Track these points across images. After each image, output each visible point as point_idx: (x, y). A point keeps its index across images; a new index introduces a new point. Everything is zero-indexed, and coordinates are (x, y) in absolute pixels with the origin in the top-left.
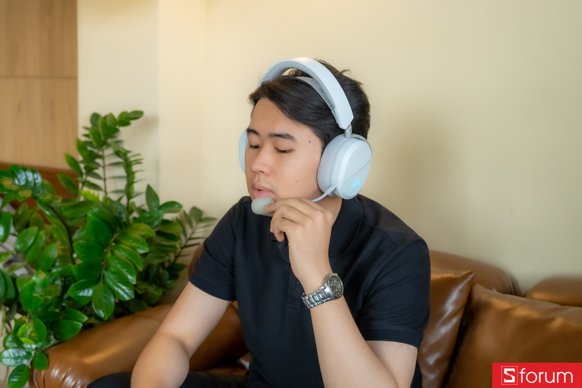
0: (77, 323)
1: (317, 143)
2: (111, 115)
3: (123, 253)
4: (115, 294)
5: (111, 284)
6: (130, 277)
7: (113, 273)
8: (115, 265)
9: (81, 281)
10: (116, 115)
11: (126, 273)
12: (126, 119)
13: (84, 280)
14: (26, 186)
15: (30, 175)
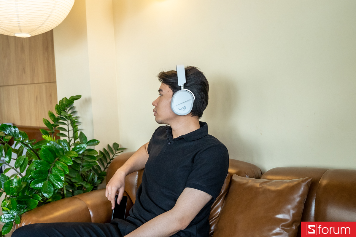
0: (36, 201)
3: (60, 166)
4: (54, 186)
5: (52, 180)
6: (61, 177)
7: (54, 175)
8: (55, 171)
9: (37, 179)
11: (60, 175)
14: (11, 134)
15: (13, 129)
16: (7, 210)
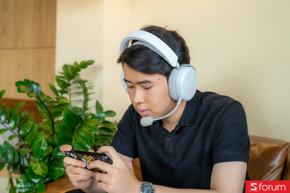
0: (62, 169)
1: (163, 79)
2: (76, 63)
3: (83, 133)
6: (87, 146)
8: (79, 139)
10: (79, 63)
12: (84, 65)
14: (33, 91)
15: (35, 87)
16: (39, 174)
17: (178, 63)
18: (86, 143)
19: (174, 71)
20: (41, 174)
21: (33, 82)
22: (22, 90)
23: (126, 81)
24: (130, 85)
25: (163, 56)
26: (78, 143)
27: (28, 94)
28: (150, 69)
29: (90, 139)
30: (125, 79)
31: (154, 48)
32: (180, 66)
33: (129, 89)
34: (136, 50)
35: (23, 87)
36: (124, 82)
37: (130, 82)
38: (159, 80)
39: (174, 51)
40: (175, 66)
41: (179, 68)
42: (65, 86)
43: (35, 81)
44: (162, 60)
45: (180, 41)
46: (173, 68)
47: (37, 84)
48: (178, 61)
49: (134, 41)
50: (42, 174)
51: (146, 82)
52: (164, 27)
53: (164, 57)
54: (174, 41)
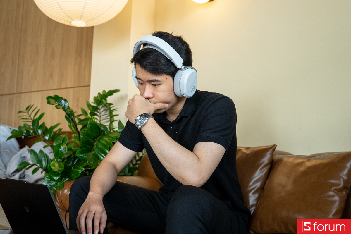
0: (79, 171)
1: (170, 78)
2: (104, 91)
4: (98, 158)
5: (97, 153)
8: (100, 145)
9: (82, 149)
10: (107, 91)
12: (111, 93)
13: (84, 149)
14: (61, 105)
15: (63, 102)
16: (56, 170)
17: (183, 66)
18: (105, 148)
19: (179, 72)
20: (57, 171)
21: (62, 98)
22: (52, 103)
23: (137, 78)
24: (141, 81)
25: (170, 59)
26: (98, 148)
27: (56, 106)
28: (160, 68)
29: (109, 146)
30: (137, 76)
31: (164, 52)
32: (185, 68)
33: (139, 84)
34: (147, 52)
35: (52, 101)
36: (135, 78)
37: (141, 80)
38: (166, 79)
39: (180, 54)
40: (180, 68)
41: (184, 70)
42: (94, 110)
43: (64, 98)
44: (169, 62)
45: (185, 45)
46: (178, 69)
47: (65, 100)
48: (183, 63)
49: (145, 45)
50: (59, 171)
51: (155, 81)
52: (170, 33)
53: (172, 60)
54: (180, 45)
